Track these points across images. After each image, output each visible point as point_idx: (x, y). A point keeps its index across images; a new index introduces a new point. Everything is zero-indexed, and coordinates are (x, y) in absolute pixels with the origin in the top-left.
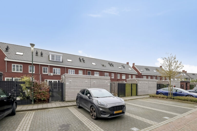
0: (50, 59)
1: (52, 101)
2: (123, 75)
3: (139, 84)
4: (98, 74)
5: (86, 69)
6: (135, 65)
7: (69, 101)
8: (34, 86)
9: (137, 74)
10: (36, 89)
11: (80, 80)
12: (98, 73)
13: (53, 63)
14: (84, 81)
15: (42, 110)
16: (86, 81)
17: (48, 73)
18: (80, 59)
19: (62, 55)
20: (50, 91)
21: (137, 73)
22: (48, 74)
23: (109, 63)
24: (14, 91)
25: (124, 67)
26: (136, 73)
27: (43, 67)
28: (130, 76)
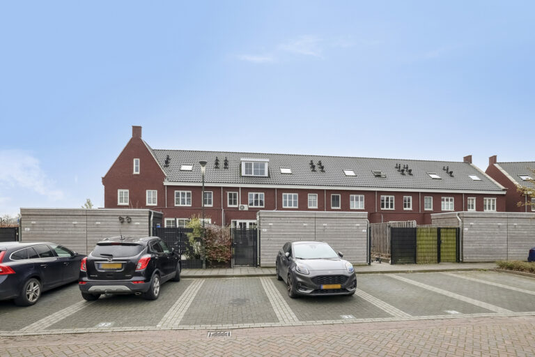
0: (243, 173)
1: (235, 264)
2: (445, 198)
3: (466, 229)
4: (361, 200)
5: (326, 190)
6: (497, 161)
7: (267, 266)
8: (205, 237)
9: (504, 193)
10: (209, 241)
11: (292, 221)
12: (361, 198)
13: (248, 181)
14: (301, 224)
15: (216, 279)
16: (304, 224)
17: (238, 205)
18: (312, 163)
19: (268, 160)
20: (232, 245)
21: (504, 190)
22: (238, 208)
23: (398, 167)
24: (178, 244)
25: (451, 173)
26: (499, 188)
27: (228, 193)
28: (472, 201)
